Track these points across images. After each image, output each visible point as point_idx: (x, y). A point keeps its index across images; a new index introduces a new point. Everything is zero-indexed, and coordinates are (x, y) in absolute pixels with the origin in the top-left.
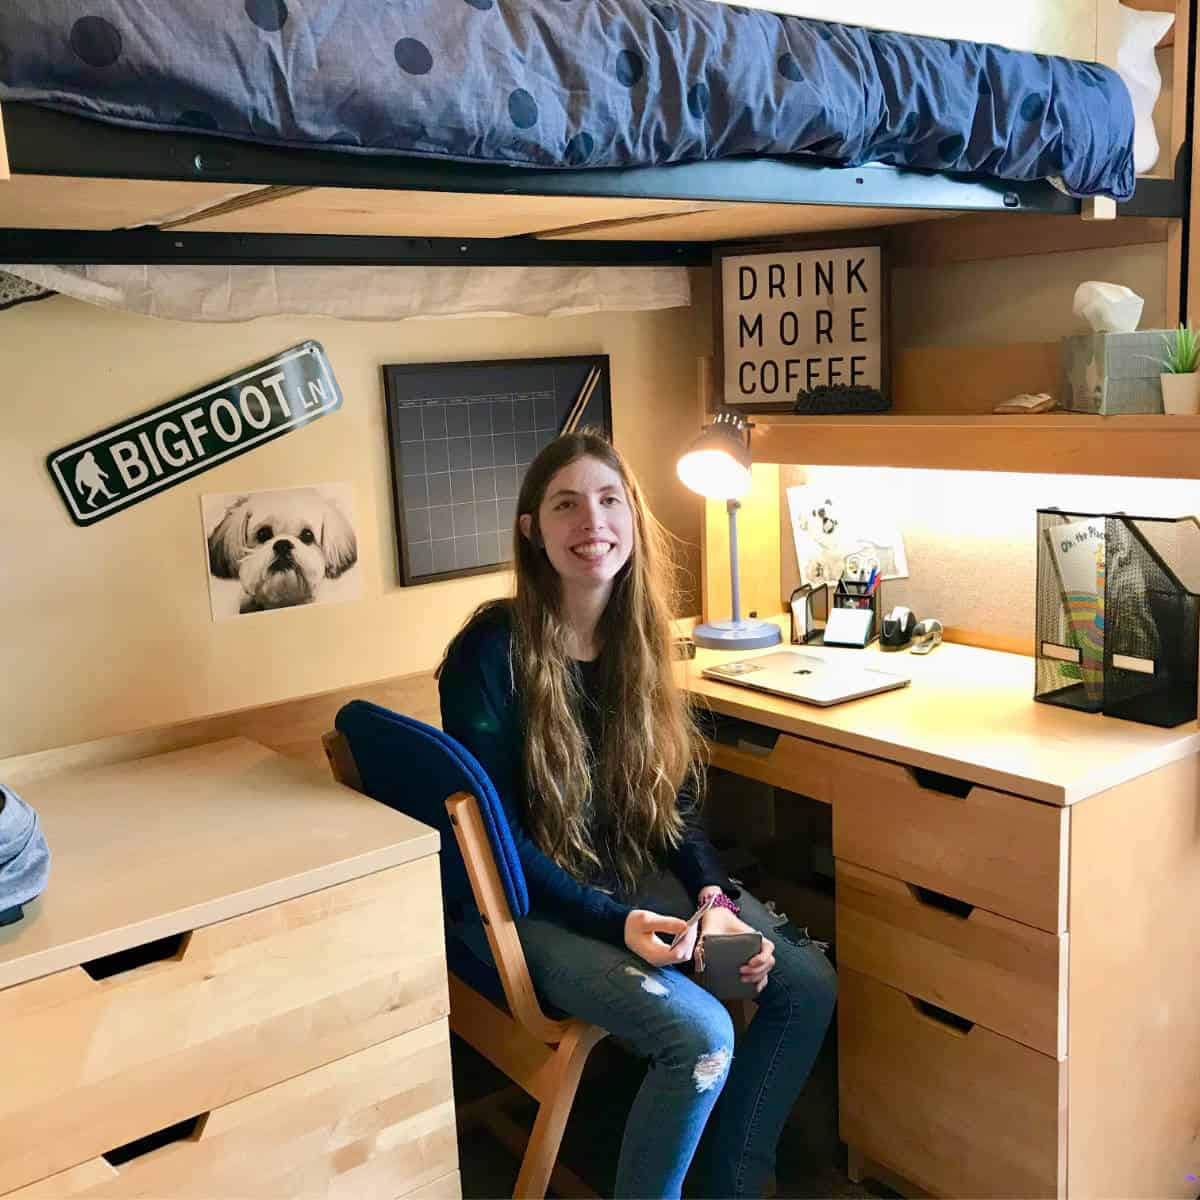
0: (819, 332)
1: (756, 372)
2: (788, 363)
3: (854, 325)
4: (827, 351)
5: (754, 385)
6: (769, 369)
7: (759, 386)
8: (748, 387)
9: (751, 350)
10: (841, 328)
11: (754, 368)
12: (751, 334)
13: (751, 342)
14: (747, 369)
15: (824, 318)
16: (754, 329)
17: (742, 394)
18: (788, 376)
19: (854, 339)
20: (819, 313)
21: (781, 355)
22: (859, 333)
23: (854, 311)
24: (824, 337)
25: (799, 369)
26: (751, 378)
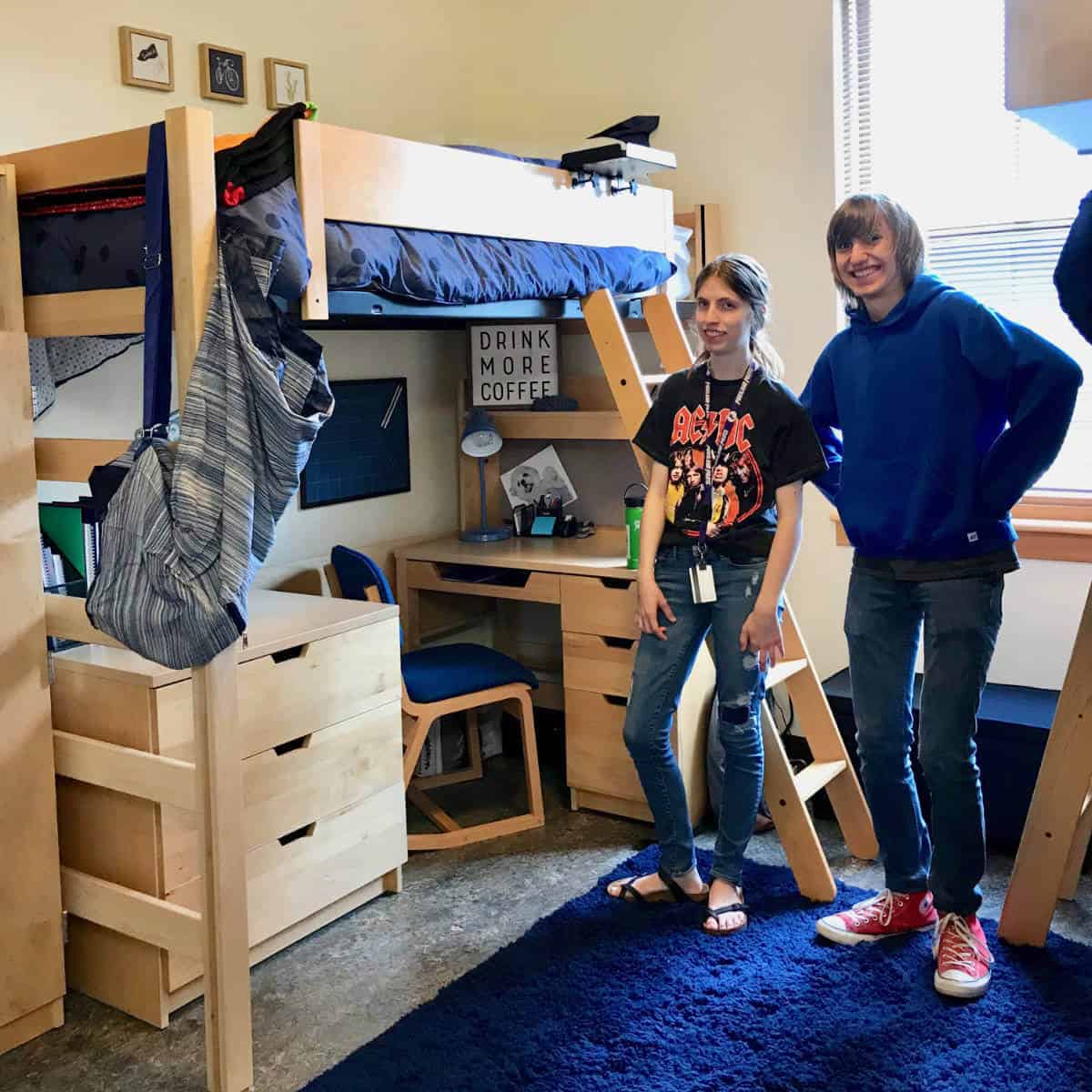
0: (525, 368)
1: (490, 389)
2: (508, 383)
3: (543, 365)
4: (529, 378)
5: (490, 396)
6: (498, 387)
7: (492, 397)
8: (486, 397)
9: (488, 377)
10: (537, 365)
11: (489, 385)
12: (488, 368)
13: (488, 373)
14: (486, 387)
15: (527, 361)
16: (489, 365)
17: (483, 401)
18: (509, 391)
19: (544, 372)
20: (524, 358)
21: (505, 380)
22: (546, 369)
23: (543, 357)
24: (527, 371)
25: (514, 387)
26: (488, 391)
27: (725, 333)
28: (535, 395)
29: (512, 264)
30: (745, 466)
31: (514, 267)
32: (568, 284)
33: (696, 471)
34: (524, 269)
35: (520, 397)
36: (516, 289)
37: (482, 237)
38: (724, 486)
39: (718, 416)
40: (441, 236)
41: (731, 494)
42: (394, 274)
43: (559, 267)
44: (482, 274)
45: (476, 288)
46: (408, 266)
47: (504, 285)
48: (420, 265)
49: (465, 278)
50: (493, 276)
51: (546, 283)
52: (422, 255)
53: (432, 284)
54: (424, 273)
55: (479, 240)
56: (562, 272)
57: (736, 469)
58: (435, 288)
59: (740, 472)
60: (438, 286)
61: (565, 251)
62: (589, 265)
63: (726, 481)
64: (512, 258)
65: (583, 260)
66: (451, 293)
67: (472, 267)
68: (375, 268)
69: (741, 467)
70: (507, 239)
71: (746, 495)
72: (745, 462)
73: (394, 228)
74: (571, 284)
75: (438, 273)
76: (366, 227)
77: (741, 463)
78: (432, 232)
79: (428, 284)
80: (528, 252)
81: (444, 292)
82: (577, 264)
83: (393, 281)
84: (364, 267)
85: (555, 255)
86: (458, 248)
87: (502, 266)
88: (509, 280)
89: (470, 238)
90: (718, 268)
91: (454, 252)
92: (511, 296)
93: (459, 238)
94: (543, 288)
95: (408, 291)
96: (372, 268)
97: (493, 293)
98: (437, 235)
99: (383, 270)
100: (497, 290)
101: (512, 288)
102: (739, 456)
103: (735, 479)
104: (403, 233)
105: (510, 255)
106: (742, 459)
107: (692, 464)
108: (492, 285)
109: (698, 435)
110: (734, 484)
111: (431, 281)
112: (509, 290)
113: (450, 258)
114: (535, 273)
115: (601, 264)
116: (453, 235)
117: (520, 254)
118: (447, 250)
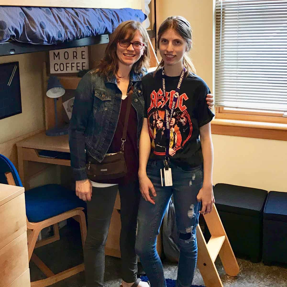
0: (74, 56)
1: (58, 66)
2: (66, 64)
3: (82, 55)
4: (76, 61)
5: (58, 69)
6: (62, 65)
7: (59, 69)
8: (56, 69)
9: (57, 60)
10: (79, 55)
11: (58, 65)
12: (57, 57)
13: (57, 59)
14: (56, 65)
15: (75, 53)
16: (57, 55)
17: (55, 71)
18: (67, 67)
19: (82, 58)
20: (74, 52)
21: (65, 62)
22: (83, 57)
23: (82, 52)
24: (75, 58)
25: (69, 65)
26: (57, 67)
27: (175, 56)
28: (78, 68)
29: (80, 21)
30: (185, 118)
31: (81, 23)
32: (105, 30)
33: (161, 121)
34: (85, 23)
35: (72, 70)
36: (82, 34)
37: (64, 8)
38: (173, 127)
39: (169, 94)
40: (45, 9)
41: (177, 131)
42: (22, 32)
43: (101, 21)
44: (65, 27)
45: (63, 36)
46: (29, 27)
47: (76, 33)
48: (35, 26)
49: (58, 31)
50: (70, 28)
51: (96, 30)
52: (36, 21)
53: (42, 36)
54: (38, 30)
55: (63, 10)
56: (102, 23)
57: (179, 119)
58: (43, 38)
59: (182, 120)
60: (45, 37)
61: (102, 13)
62: (113, 18)
63: (175, 125)
64: (79, 18)
65: (111, 17)
66: (51, 39)
67: (61, 24)
68: (12, 31)
69: (182, 118)
70: (76, 8)
71: (184, 132)
72: (184, 116)
73: (21, 7)
74: (106, 29)
75: (45, 30)
76: (6, 8)
77: (182, 117)
78: (40, 7)
79: (39, 36)
80: (86, 14)
81: (47, 39)
82: (108, 18)
83: (21, 36)
84: (6, 31)
85: (98, 15)
86: (53, 15)
87: (75, 23)
88: (79, 30)
89: (59, 9)
90: (172, 24)
91: (51, 17)
92: (79, 37)
93: (53, 9)
94: (94, 32)
95: (29, 40)
96: (10, 31)
97: (71, 37)
98: (43, 9)
99: (16, 31)
100: (73, 35)
101: (80, 33)
102: (181, 113)
103: (178, 123)
104: (25, 9)
105: (78, 17)
106: (183, 115)
107: (159, 118)
108: (71, 33)
109: (160, 103)
110: (178, 126)
111: (41, 34)
112: (78, 35)
113: (50, 21)
114: (91, 25)
115: (118, 17)
116: (50, 8)
117: (82, 15)
118: (48, 16)
